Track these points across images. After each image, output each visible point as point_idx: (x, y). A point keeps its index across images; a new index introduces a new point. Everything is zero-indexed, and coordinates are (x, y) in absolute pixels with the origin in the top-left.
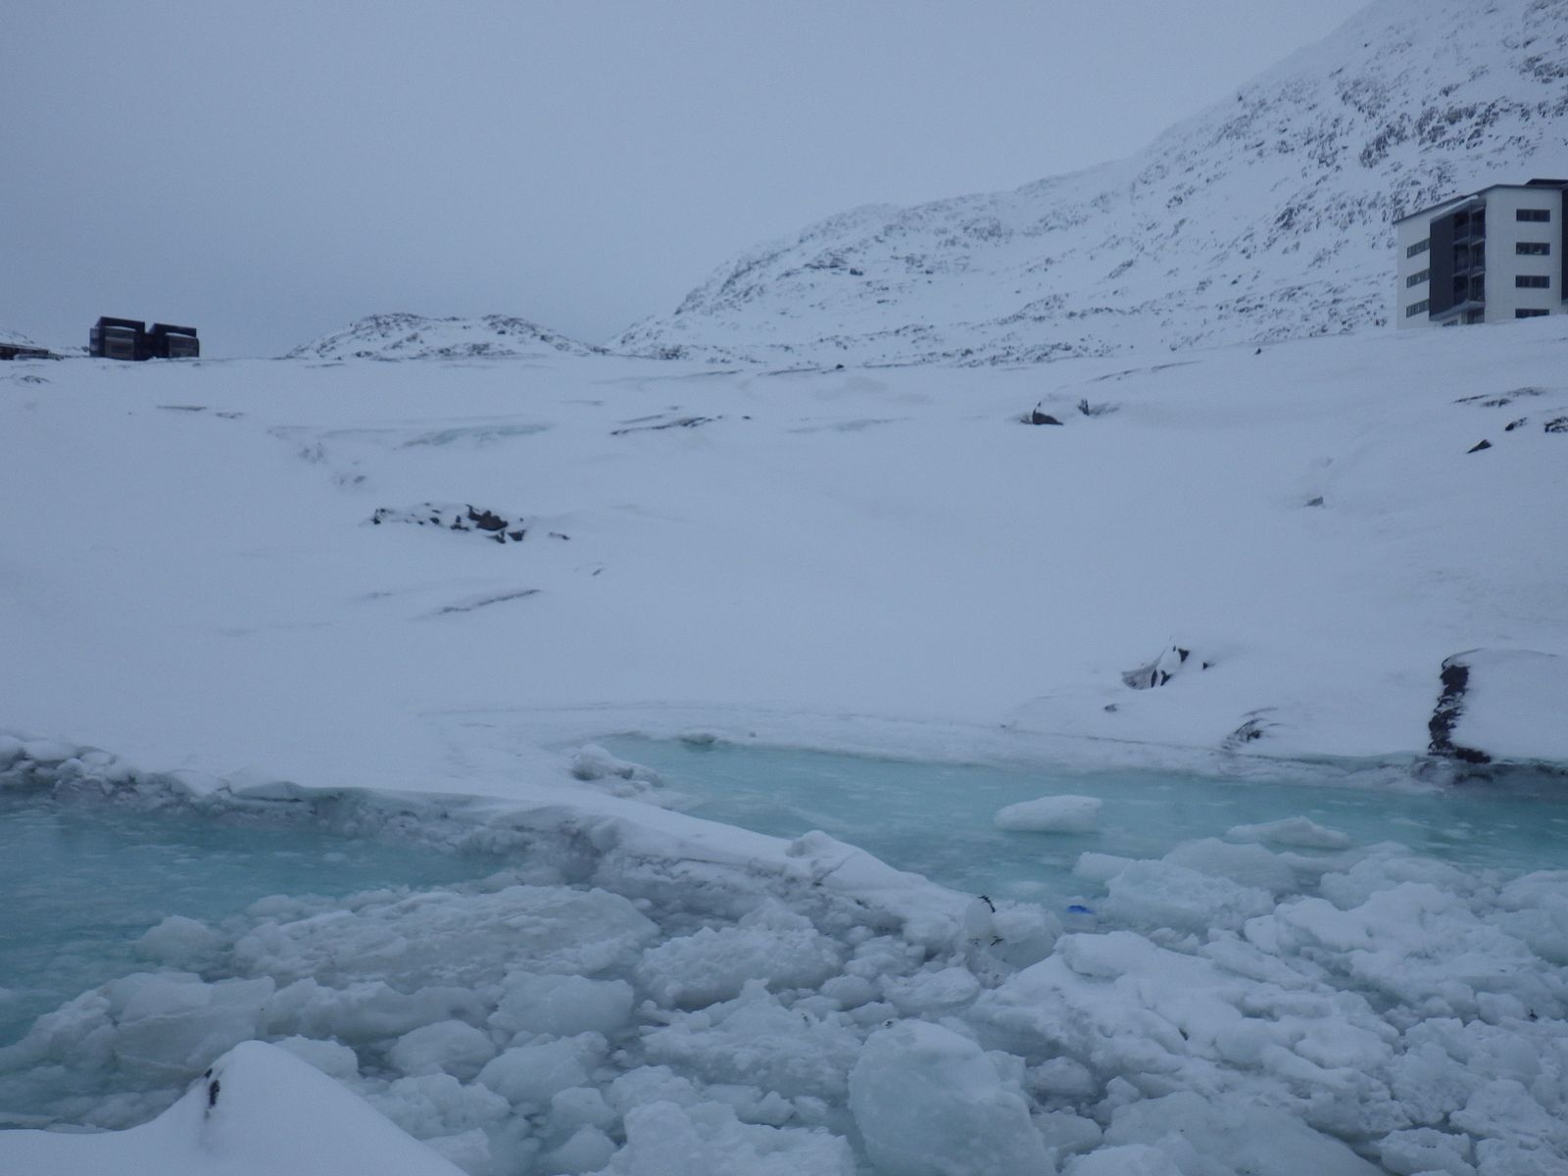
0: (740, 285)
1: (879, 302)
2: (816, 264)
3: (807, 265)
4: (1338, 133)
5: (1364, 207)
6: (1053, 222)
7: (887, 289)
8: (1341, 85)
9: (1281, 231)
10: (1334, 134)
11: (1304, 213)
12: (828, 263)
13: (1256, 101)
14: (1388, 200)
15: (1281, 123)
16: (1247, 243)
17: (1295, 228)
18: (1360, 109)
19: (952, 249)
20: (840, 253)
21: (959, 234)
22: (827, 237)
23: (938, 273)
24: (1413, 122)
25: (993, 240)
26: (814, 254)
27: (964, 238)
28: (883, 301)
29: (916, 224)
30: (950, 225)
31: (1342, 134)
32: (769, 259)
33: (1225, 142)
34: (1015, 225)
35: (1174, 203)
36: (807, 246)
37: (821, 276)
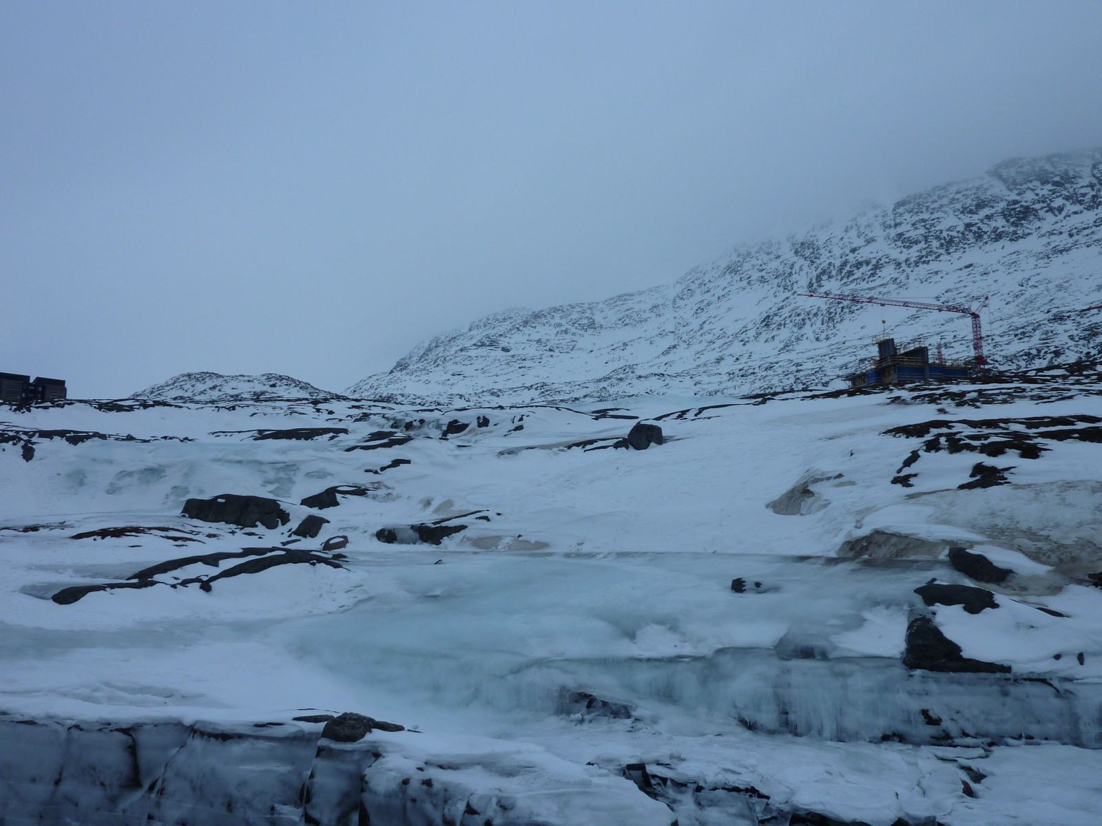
0: (432, 356)
1: (520, 368)
2: (479, 344)
3: (474, 345)
4: (794, 273)
5: (811, 316)
6: (627, 321)
7: (524, 360)
8: (793, 244)
9: (764, 329)
10: (791, 273)
11: (776, 318)
12: (488, 343)
13: (745, 253)
14: (825, 312)
15: (761, 265)
16: (744, 335)
17: (773, 326)
18: (805, 258)
19: (566, 336)
20: (494, 337)
21: (569, 327)
22: (487, 328)
23: (557, 350)
24: (836, 267)
25: (590, 331)
26: (479, 338)
27: (573, 330)
28: (522, 367)
29: (543, 320)
30: (564, 321)
31: (796, 273)
32: (450, 341)
33: (728, 277)
34: (603, 323)
35: (699, 311)
36: (475, 332)
37: (483, 351)
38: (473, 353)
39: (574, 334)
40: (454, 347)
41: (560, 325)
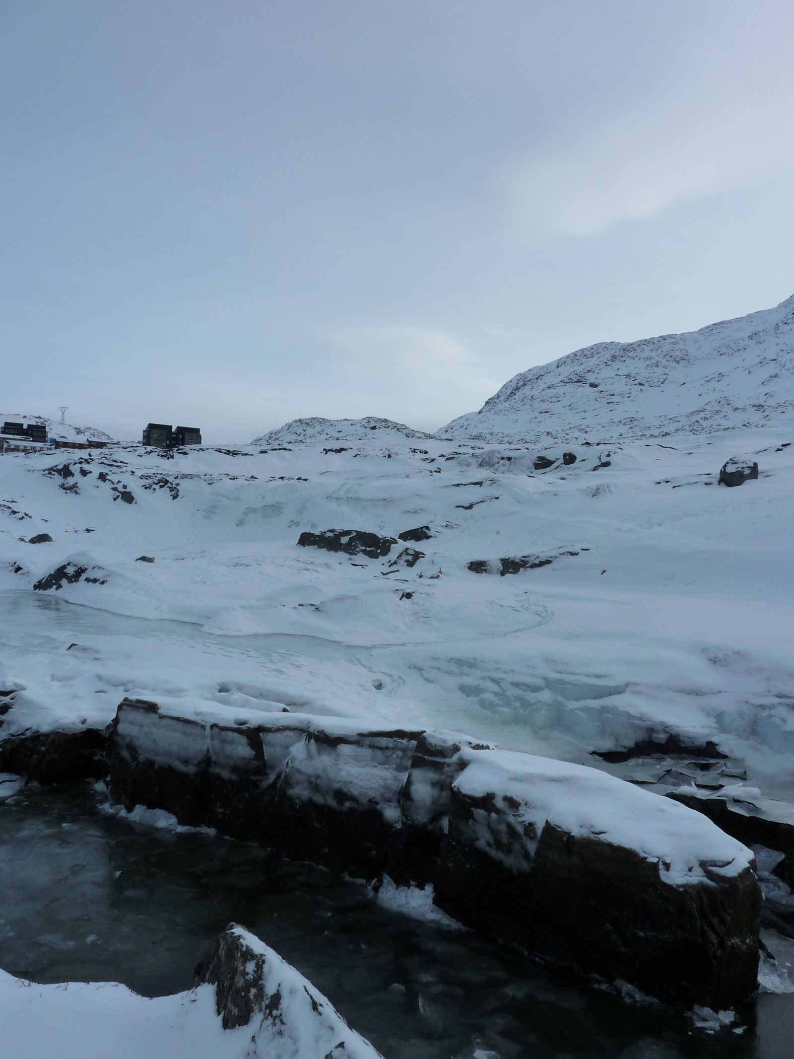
0: (519, 395)
1: (608, 403)
2: (566, 380)
3: (561, 381)
6: (724, 351)
7: (613, 395)
12: (575, 380)
19: (656, 370)
20: (582, 373)
21: (661, 360)
22: (574, 364)
23: (647, 385)
25: (682, 363)
26: (566, 374)
27: (664, 362)
28: (611, 403)
29: (632, 354)
30: (654, 354)
32: (537, 378)
34: (697, 353)
36: (561, 369)
37: (570, 388)
38: (560, 390)
39: (665, 367)
40: (541, 385)
41: (650, 358)
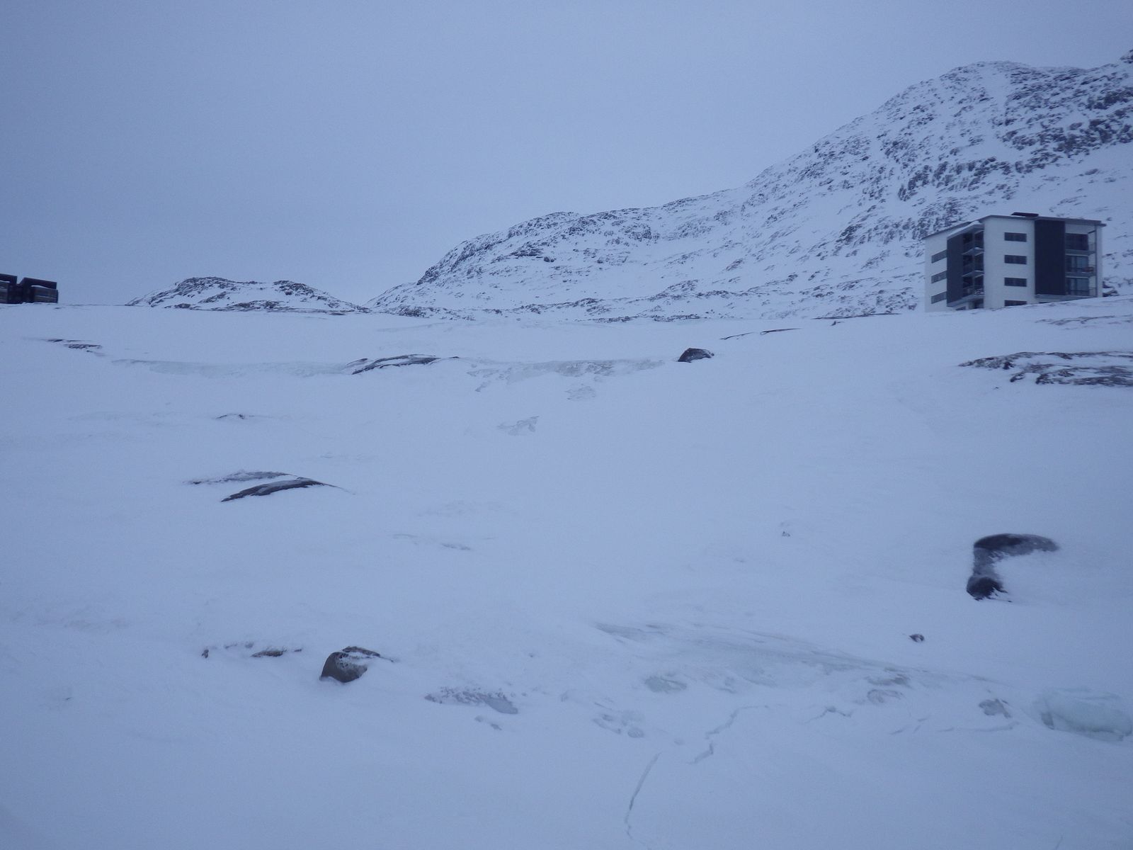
0: (464, 265)
1: (565, 281)
2: (519, 253)
3: (513, 254)
4: (883, 177)
5: (900, 228)
6: (688, 230)
7: (570, 272)
8: (884, 143)
9: (844, 242)
10: (880, 177)
11: (860, 230)
12: (529, 252)
13: (827, 153)
14: (917, 224)
15: (844, 168)
16: (821, 250)
17: (854, 241)
18: (897, 161)
19: (617, 246)
20: (536, 246)
21: (622, 236)
22: (528, 234)
23: (607, 262)
24: (933, 171)
25: (645, 241)
26: (519, 246)
27: (625, 238)
28: (567, 281)
29: (592, 227)
30: (616, 229)
31: (885, 178)
32: (486, 248)
33: (806, 180)
34: (661, 231)
35: (772, 220)
36: (514, 240)
37: (523, 261)
38: (513, 262)
39: (627, 244)
40: (489, 256)
41: (611, 233)
